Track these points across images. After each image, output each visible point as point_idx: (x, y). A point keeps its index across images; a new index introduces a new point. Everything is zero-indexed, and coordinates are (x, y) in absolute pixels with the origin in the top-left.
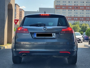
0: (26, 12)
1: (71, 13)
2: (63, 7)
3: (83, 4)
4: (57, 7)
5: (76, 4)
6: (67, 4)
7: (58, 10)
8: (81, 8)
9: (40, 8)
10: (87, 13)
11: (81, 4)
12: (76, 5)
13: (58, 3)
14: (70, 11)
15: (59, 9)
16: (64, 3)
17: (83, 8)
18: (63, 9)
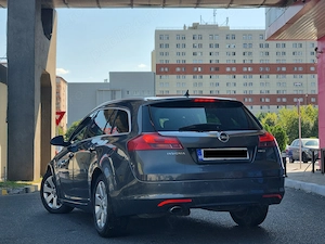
0: (72, 87)
1: (201, 84)
2: (178, 69)
3: (234, 58)
4: (162, 69)
5: (214, 58)
6: (190, 60)
7: (164, 76)
8: (228, 69)
9: (112, 75)
10: (245, 84)
11: (228, 58)
12: (214, 62)
13: (164, 58)
14: (198, 80)
15: (166, 73)
16: (181, 58)
17: (234, 69)
18: (179, 73)
